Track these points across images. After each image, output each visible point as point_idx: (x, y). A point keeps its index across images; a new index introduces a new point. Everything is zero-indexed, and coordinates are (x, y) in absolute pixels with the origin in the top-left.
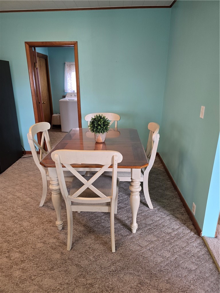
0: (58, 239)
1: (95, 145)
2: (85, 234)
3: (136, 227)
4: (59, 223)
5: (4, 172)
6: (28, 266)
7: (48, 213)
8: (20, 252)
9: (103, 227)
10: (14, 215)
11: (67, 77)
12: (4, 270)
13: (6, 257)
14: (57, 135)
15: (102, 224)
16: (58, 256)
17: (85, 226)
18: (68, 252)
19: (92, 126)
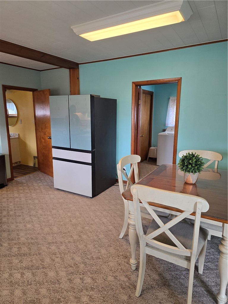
0: (129, 279)
1: (183, 186)
2: (158, 285)
3: (224, 300)
4: (133, 261)
5: (97, 196)
6: (96, 295)
7: (125, 247)
8: (92, 278)
9: (182, 285)
10: (96, 239)
11: (170, 111)
12: (75, 291)
13: (80, 278)
14: (151, 168)
15: (181, 281)
16: (125, 298)
17: (160, 275)
18: (136, 298)
19: (182, 164)
